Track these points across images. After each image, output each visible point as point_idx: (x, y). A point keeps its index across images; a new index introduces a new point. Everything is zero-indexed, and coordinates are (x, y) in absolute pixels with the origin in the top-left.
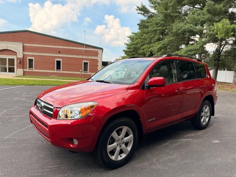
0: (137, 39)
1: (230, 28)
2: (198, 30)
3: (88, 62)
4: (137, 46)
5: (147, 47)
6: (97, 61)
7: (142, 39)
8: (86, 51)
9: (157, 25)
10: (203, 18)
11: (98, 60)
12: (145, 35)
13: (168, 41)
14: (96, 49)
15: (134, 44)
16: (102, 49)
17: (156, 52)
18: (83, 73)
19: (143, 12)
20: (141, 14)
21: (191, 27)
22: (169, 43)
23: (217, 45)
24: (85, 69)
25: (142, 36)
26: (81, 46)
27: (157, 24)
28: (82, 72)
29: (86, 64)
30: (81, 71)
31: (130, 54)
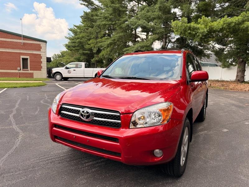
0: (81, 32)
1: (187, 26)
2: (150, 26)
3: (28, 57)
4: (82, 40)
5: (94, 43)
6: (39, 56)
7: (87, 33)
8: (24, 44)
9: (106, 20)
10: (153, 15)
11: (41, 56)
12: (90, 29)
13: (119, 37)
14: (38, 41)
15: (78, 38)
16: (45, 42)
17: (105, 48)
18: (22, 71)
19: (86, 4)
20: (84, 5)
21: (144, 23)
22: (119, 39)
23: (163, 43)
24: (25, 66)
25: (87, 29)
26: (17, 37)
27: (106, 18)
28: (20, 70)
29: (25, 60)
30: (19, 68)
31: (74, 49)
